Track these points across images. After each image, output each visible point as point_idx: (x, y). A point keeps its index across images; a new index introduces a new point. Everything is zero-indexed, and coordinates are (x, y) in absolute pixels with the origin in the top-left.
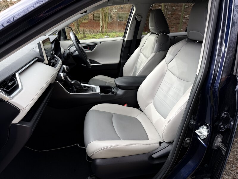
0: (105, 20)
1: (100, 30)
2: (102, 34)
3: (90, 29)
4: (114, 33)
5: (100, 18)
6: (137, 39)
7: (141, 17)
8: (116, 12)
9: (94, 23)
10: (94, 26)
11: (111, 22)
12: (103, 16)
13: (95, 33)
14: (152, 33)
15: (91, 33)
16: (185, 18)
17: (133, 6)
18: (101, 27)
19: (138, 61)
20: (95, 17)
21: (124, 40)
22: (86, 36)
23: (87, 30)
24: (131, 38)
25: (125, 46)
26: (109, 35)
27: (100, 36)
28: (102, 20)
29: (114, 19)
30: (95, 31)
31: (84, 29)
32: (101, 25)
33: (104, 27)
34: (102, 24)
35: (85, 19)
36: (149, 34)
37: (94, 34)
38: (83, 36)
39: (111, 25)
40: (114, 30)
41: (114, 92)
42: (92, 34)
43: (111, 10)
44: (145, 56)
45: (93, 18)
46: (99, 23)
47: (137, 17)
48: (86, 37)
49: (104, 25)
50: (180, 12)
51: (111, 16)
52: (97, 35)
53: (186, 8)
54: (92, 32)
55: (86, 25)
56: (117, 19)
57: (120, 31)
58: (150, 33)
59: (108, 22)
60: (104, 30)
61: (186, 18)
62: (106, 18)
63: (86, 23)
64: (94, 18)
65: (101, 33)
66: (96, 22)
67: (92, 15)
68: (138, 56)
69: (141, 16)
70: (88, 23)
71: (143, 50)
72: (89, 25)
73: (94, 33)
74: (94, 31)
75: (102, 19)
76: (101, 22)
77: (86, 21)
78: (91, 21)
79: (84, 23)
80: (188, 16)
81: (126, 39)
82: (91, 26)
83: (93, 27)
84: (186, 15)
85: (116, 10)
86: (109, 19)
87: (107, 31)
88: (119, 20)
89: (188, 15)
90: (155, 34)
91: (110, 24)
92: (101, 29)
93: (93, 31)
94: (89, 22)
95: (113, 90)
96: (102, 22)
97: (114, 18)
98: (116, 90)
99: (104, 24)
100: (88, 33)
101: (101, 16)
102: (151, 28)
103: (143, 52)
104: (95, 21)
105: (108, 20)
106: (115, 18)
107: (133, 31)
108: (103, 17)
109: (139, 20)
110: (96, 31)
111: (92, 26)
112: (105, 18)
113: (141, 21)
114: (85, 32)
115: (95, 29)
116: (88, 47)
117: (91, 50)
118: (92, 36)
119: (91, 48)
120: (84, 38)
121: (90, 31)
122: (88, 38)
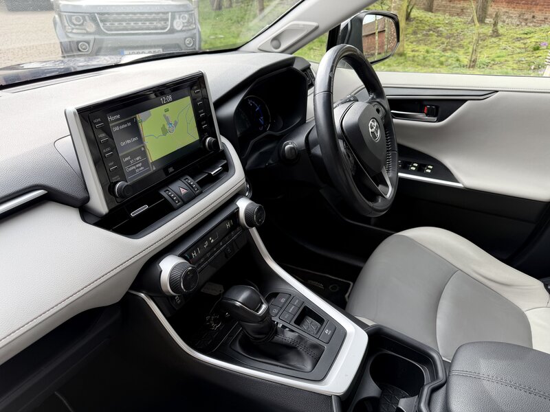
3: (524, 11)
13: (536, 22)
15: (523, 24)
22: (501, 31)
23: (514, 13)
27: (544, 35)
30: (540, 16)
31: (503, 10)
37: (530, 27)
38: (489, 31)
42: (526, 25)
48: (498, 36)
52: (535, 32)
54: (526, 20)
73: (533, 22)
74: (533, 17)
83: (537, 5)
93: (530, 17)
100: (515, 21)
110: (542, 17)
114: (505, 17)
115: (539, 10)
116: (426, 106)
117: (435, 119)
118: (520, 34)
119: (440, 110)
120: (492, 36)
121: (521, 17)
122: (505, 39)
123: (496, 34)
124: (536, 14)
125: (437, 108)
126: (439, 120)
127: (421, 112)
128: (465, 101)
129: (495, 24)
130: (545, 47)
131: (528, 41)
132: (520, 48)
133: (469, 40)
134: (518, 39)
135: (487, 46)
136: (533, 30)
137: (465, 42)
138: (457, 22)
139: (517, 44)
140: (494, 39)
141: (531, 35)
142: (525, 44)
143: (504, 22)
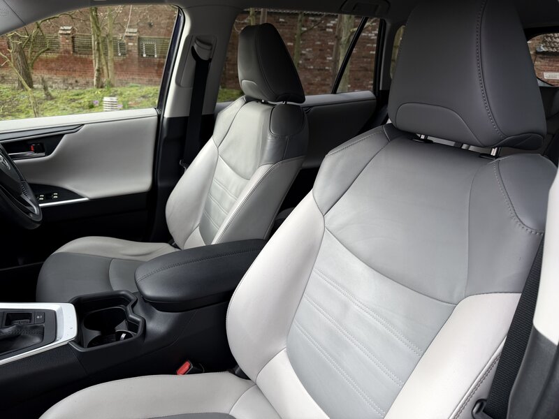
0: (106, 54)
1: (95, 79)
2: (98, 92)
3: (66, 77)
4: (132, 89)
5: (91, 48)
6: (203, 114)
7: (208, 47)
8: (134, 35)
9: (76, 59)
10: (77, 68)
11: (124, 60)
12: (98, 43)
13: (81, 86)
14: (249, 100)
15: (70, 88)
16: (302, 54)
17: (180, 10)
18: (96, 74)
19: (215, 183)
20: (77, 44)
21: (159, 116)
22: (53, 94)
23: (58, 78)
24: (183, 112)
25: (165, 135)
26: (119, 92)
27: (93, 95)
28: (97, 55)
29: (131, 51)
30: (82, 81)
31: (46, 76)
32: (96, 68)
33: (105, 71)
34: (99, 64)
35: (48, 49)
36: (239, 102)
37: (77, 90)
38: (42, 95)
39: (125, 67)
40: (133, 79)
41: (138, 322)
42: (73, 88)
43: (120, 30)
44: (233, 169)
45: (70, 48)
46: (91, 62)
47: (195, 47)
48: (52, 98)
49: (105, 68)
50: (291, 42)
51: (122, 45)
52: (84, 93)
53: (302, 34)
54: (71, 84)
55: (53, 65)
56: (139, 52)
57: (150, 82)
58: (244, 97)
59: (116, 59)
60: (104, 80)
61: (304, 54)
62: (109, 48)
63: (52, 61)
64: (74, 47)
65: (98, 87)
66: (81, 58)
67: (67, 39)
68: (212, 169)
69: (209, 44)
70: (58, 59)
71: (225, 151)
72: (62, 66)
73: (77, 86)
74: (76, 82)
75: (98, 50)
76: (94, 57)
77: (50, 56)
78: (67, 55)
79: (47, 61)
80: (309, 51)
81: (167, 115)
82: (68, 67)
83: (75, 71)
84: (304, 48)
85: (136, 30)
86: (116, 51)
87: (112, 82)
88: (144, 55)
89: (307, 50)
90: (258, 100)
91: (121, 65)
92: (97, 77)
93: (73, 81)
94: (62, 57)
95: (131, 316)
96: (97, 59)
97: (130, 49)
98: (142, 315)
99: (104, 63)
100: (61, 86)
101: (94, 44)
102: (244, 83)
103: (226, 156)
104: (78, 55)
105: (116, 55)
106: (135, 51)
107: (188, 90)
108: (100, 45)
109: (204, 56)
110: (84, 82)
111: (70, 68)
112: (106, 48)
113: (210, 60)
114: (50, 83)
115: (80, 76)
116: (31, 145)
117: (44, 154)
118: (72, 96)
119: (45, 146)
120: (47, 99)
121: (66, 82)
122: (60, 101)
123: (49, 97)
124: (78, 79)
125: (42, 144)
126: (48, 154)
127: (29, 150)
128: (63, 135)
129: (45, 89)
130: (97, 105)
131: (82, 101)
132: (78, 108)
133: (26, 104)
134: (74, 100)
135: (46, 108)
136: (82, 92)
137: (22, 106)
138: (4, 89)
139: (73, 104)
140: (49, 102)
141: (82, 96)
142: (80, 103)
143: (52, 87)
